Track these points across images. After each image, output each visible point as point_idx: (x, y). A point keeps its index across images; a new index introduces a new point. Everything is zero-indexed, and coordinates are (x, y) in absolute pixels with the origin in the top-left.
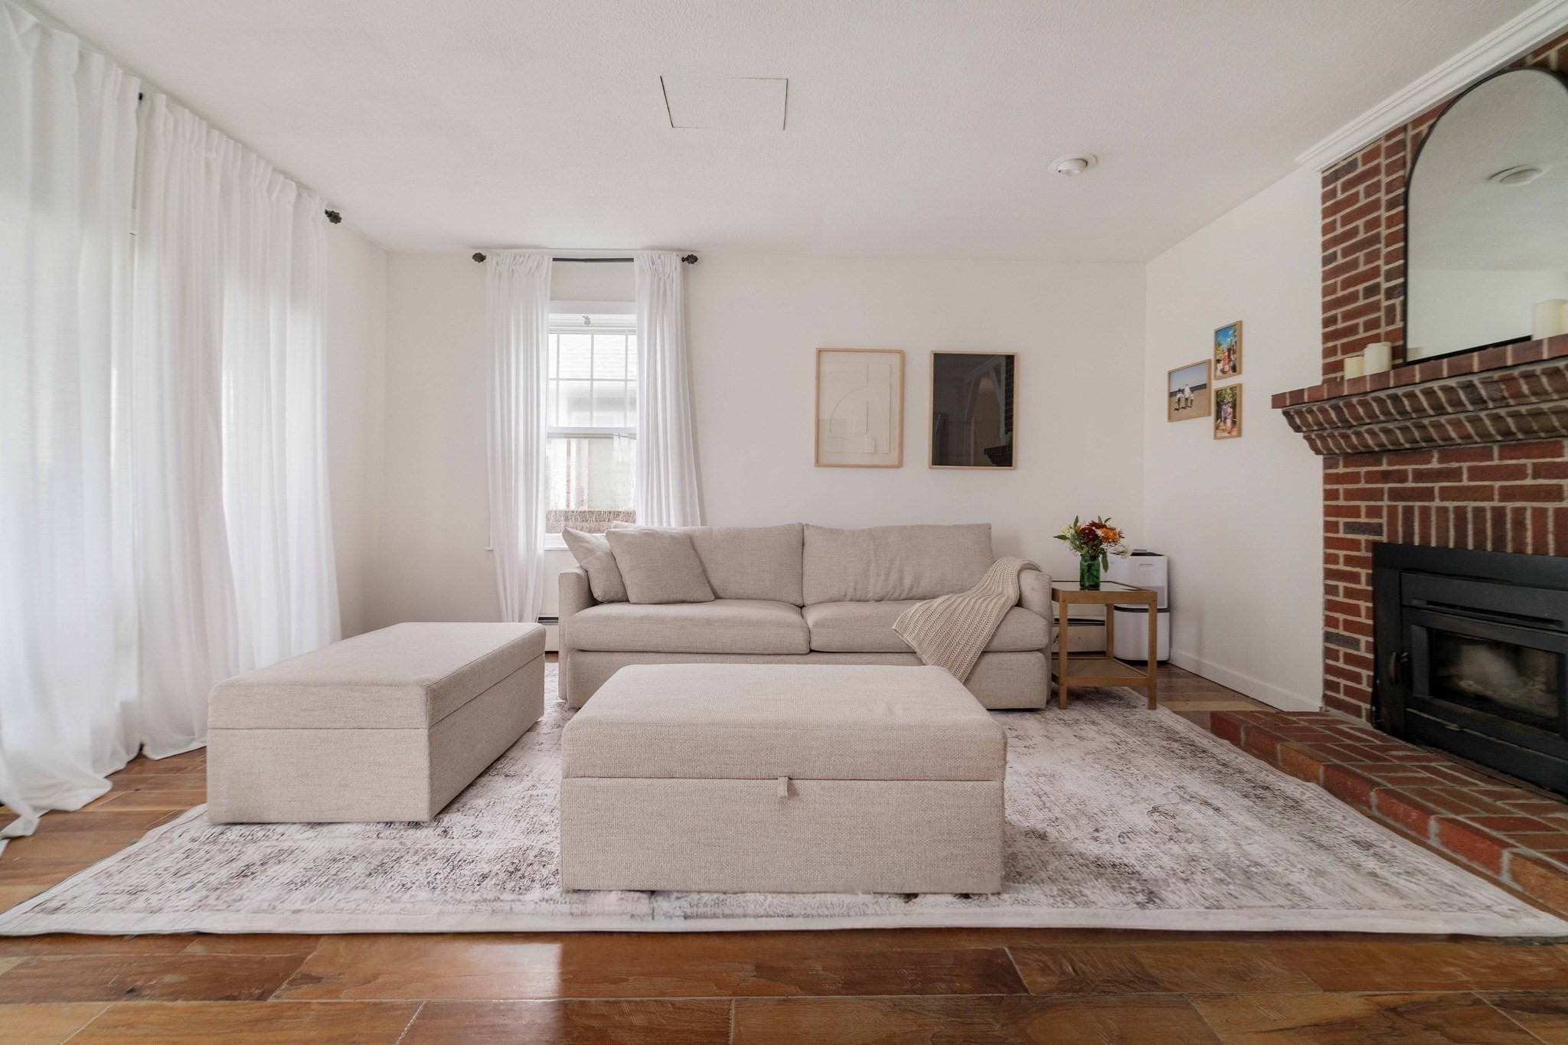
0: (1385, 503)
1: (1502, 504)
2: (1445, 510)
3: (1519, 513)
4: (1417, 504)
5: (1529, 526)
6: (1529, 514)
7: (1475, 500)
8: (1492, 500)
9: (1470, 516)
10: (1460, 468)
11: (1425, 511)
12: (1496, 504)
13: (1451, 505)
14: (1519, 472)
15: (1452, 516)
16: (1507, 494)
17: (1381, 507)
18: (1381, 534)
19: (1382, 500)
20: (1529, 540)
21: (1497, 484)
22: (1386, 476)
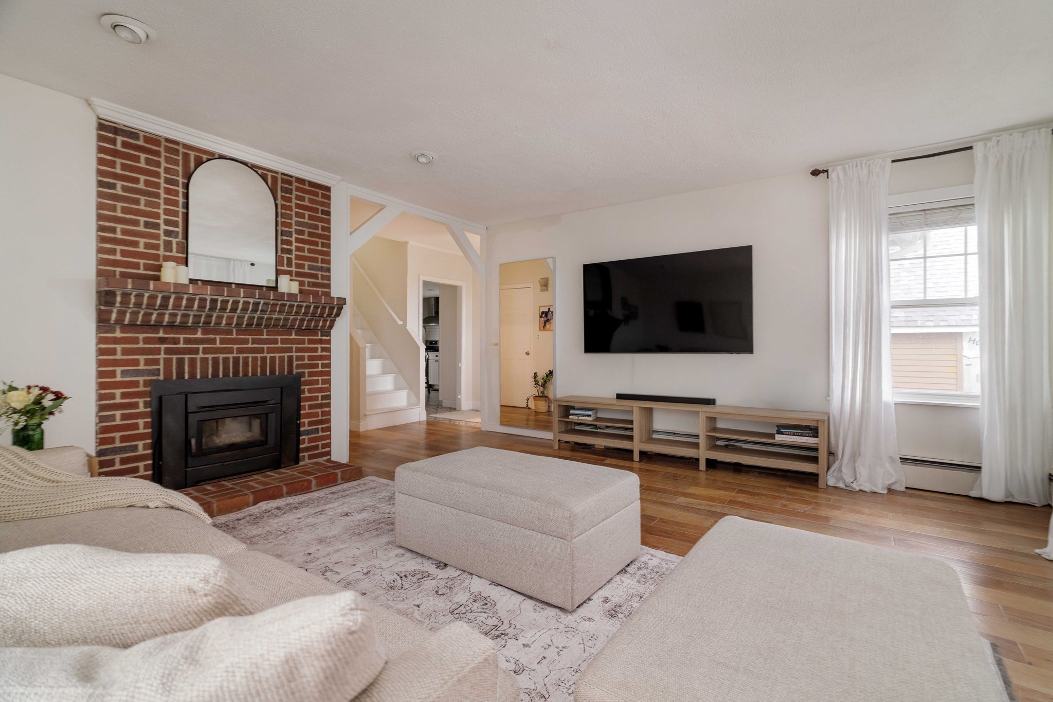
0: (162, 356)
1: (238, 355)
2: (207, 359)
3: (246, 359)
4: (187, 357)
5: (250, 364)
6: (250, 359)
7: (223, 354)
8: (233, 353)
9: (221, 361)
10: (215, 338)
11: (193, 362)
12: (235, 355)
13: (210, 356)
14: (246, 341)
15: (210, 362)
16: (240, 351)
17: (159, 359)
18: (159, 375)
19: (160, 354)
20: (250, 370)
21: (235, 346)
22: (162, 340)
